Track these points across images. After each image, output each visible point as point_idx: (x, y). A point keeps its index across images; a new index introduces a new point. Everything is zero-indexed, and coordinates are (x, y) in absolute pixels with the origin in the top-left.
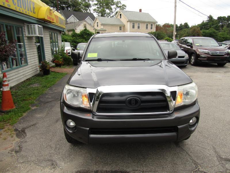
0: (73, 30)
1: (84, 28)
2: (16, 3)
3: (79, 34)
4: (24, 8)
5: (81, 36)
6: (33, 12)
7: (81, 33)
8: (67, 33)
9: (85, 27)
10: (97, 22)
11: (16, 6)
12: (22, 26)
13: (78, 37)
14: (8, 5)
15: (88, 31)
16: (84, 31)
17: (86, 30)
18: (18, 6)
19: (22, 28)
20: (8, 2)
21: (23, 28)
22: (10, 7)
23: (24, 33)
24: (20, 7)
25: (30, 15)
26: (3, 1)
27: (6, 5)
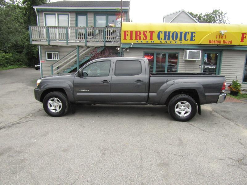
4: (173, 40)
6: (190, 39)
11: (162, 40)
12: (179, 52)
18: (165, 39)
19: (178, 54)
22: (154, 42)
24: (168, 40)
25: (183, 43)
26: (147, 40)
27: (150, 42)
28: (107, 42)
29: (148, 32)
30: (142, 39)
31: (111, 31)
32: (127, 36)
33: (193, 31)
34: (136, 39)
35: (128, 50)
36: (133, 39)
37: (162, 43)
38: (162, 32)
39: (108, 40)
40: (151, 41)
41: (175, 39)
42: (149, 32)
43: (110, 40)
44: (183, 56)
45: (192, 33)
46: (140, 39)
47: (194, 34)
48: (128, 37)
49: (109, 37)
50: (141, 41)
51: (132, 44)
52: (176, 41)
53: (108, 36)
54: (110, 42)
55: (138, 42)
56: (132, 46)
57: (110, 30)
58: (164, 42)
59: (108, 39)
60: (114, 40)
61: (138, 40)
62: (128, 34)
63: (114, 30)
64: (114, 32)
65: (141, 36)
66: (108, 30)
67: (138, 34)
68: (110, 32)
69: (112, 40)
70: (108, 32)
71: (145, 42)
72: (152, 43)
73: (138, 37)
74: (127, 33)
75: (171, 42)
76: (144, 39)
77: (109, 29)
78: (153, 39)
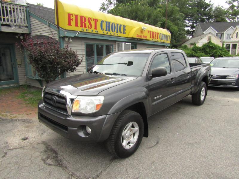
0: (195, 44)
1: (208, 41)
2: (104, 29)
3: (200, 47)
4: (112, 31)
5: (203, 50)
6: (123, 32)
7: (203, 46)
8: (189, 46)
9: (210, 39)
10: (237, 33)
11: (104, 31)
12: (113, 45)
13: (199, 50)
14: (96, 31)
15: (213, 44)
16: (207, 44)
17: (210, 42)
18: (106, 30)
19: (112, 46)
20: (97, 29)
21: (114, 46)
22: (98, 32)
23: (114, 50)
24: (108, 31)
25: (119, 35)
26: (92, 29)
27: (94, 31)
28: (3, 25)
29: (92, 20)
30: (87, 27)
31: (9, 9)
32: (71, 20)
33: (125, 24)
34: (82, 26)
35: (71, 39)
36: (78, 26)
37: (105, 34)
38: (104, 21)
39: (4, 23)
40: (96, 30)
41: (113, 31)
42: (94, 19)
43: (8, 23)
44: (116, 49)
45: (124, 26)
46: (85, 27)
47: (125, 28)
48: (73, 23)
49: (6, 18)
50: (87, 30)
51: (79, 32)
52: (114, 33)
53: (4, 16)
54: (9, 26)
55: (83, 30)
56: (77, 35)
57: (6, 7)
58: (106, 33)
59: (4, 20)
60: (15, 24)
61: (84, 28)
62: (72, 19)
63: (14, 9)
64: (14, 11)
65: (86, 23)
66: (3, 7)
67: (83, 21)
68: (7, 10)
69: (11, 24)
70: (3, 10)
71: (90, 31)
72: (97, 33)
73: (83, 24)
74: (71, 17)
75: (111, 33)
76: (89, 28)
77: (5, 5)
78: (97, 28)
